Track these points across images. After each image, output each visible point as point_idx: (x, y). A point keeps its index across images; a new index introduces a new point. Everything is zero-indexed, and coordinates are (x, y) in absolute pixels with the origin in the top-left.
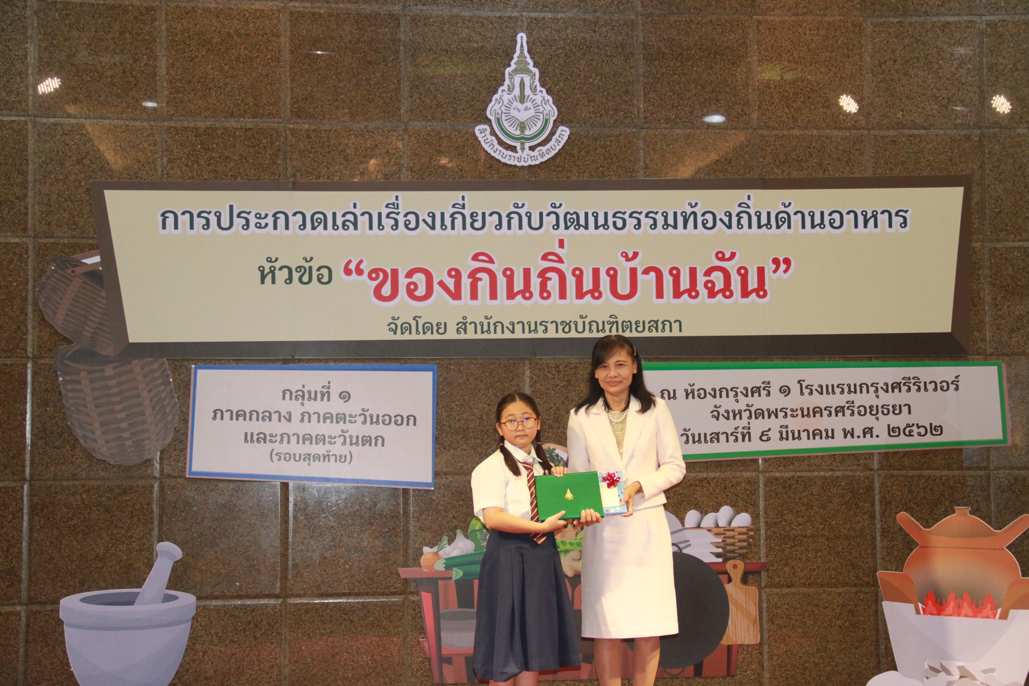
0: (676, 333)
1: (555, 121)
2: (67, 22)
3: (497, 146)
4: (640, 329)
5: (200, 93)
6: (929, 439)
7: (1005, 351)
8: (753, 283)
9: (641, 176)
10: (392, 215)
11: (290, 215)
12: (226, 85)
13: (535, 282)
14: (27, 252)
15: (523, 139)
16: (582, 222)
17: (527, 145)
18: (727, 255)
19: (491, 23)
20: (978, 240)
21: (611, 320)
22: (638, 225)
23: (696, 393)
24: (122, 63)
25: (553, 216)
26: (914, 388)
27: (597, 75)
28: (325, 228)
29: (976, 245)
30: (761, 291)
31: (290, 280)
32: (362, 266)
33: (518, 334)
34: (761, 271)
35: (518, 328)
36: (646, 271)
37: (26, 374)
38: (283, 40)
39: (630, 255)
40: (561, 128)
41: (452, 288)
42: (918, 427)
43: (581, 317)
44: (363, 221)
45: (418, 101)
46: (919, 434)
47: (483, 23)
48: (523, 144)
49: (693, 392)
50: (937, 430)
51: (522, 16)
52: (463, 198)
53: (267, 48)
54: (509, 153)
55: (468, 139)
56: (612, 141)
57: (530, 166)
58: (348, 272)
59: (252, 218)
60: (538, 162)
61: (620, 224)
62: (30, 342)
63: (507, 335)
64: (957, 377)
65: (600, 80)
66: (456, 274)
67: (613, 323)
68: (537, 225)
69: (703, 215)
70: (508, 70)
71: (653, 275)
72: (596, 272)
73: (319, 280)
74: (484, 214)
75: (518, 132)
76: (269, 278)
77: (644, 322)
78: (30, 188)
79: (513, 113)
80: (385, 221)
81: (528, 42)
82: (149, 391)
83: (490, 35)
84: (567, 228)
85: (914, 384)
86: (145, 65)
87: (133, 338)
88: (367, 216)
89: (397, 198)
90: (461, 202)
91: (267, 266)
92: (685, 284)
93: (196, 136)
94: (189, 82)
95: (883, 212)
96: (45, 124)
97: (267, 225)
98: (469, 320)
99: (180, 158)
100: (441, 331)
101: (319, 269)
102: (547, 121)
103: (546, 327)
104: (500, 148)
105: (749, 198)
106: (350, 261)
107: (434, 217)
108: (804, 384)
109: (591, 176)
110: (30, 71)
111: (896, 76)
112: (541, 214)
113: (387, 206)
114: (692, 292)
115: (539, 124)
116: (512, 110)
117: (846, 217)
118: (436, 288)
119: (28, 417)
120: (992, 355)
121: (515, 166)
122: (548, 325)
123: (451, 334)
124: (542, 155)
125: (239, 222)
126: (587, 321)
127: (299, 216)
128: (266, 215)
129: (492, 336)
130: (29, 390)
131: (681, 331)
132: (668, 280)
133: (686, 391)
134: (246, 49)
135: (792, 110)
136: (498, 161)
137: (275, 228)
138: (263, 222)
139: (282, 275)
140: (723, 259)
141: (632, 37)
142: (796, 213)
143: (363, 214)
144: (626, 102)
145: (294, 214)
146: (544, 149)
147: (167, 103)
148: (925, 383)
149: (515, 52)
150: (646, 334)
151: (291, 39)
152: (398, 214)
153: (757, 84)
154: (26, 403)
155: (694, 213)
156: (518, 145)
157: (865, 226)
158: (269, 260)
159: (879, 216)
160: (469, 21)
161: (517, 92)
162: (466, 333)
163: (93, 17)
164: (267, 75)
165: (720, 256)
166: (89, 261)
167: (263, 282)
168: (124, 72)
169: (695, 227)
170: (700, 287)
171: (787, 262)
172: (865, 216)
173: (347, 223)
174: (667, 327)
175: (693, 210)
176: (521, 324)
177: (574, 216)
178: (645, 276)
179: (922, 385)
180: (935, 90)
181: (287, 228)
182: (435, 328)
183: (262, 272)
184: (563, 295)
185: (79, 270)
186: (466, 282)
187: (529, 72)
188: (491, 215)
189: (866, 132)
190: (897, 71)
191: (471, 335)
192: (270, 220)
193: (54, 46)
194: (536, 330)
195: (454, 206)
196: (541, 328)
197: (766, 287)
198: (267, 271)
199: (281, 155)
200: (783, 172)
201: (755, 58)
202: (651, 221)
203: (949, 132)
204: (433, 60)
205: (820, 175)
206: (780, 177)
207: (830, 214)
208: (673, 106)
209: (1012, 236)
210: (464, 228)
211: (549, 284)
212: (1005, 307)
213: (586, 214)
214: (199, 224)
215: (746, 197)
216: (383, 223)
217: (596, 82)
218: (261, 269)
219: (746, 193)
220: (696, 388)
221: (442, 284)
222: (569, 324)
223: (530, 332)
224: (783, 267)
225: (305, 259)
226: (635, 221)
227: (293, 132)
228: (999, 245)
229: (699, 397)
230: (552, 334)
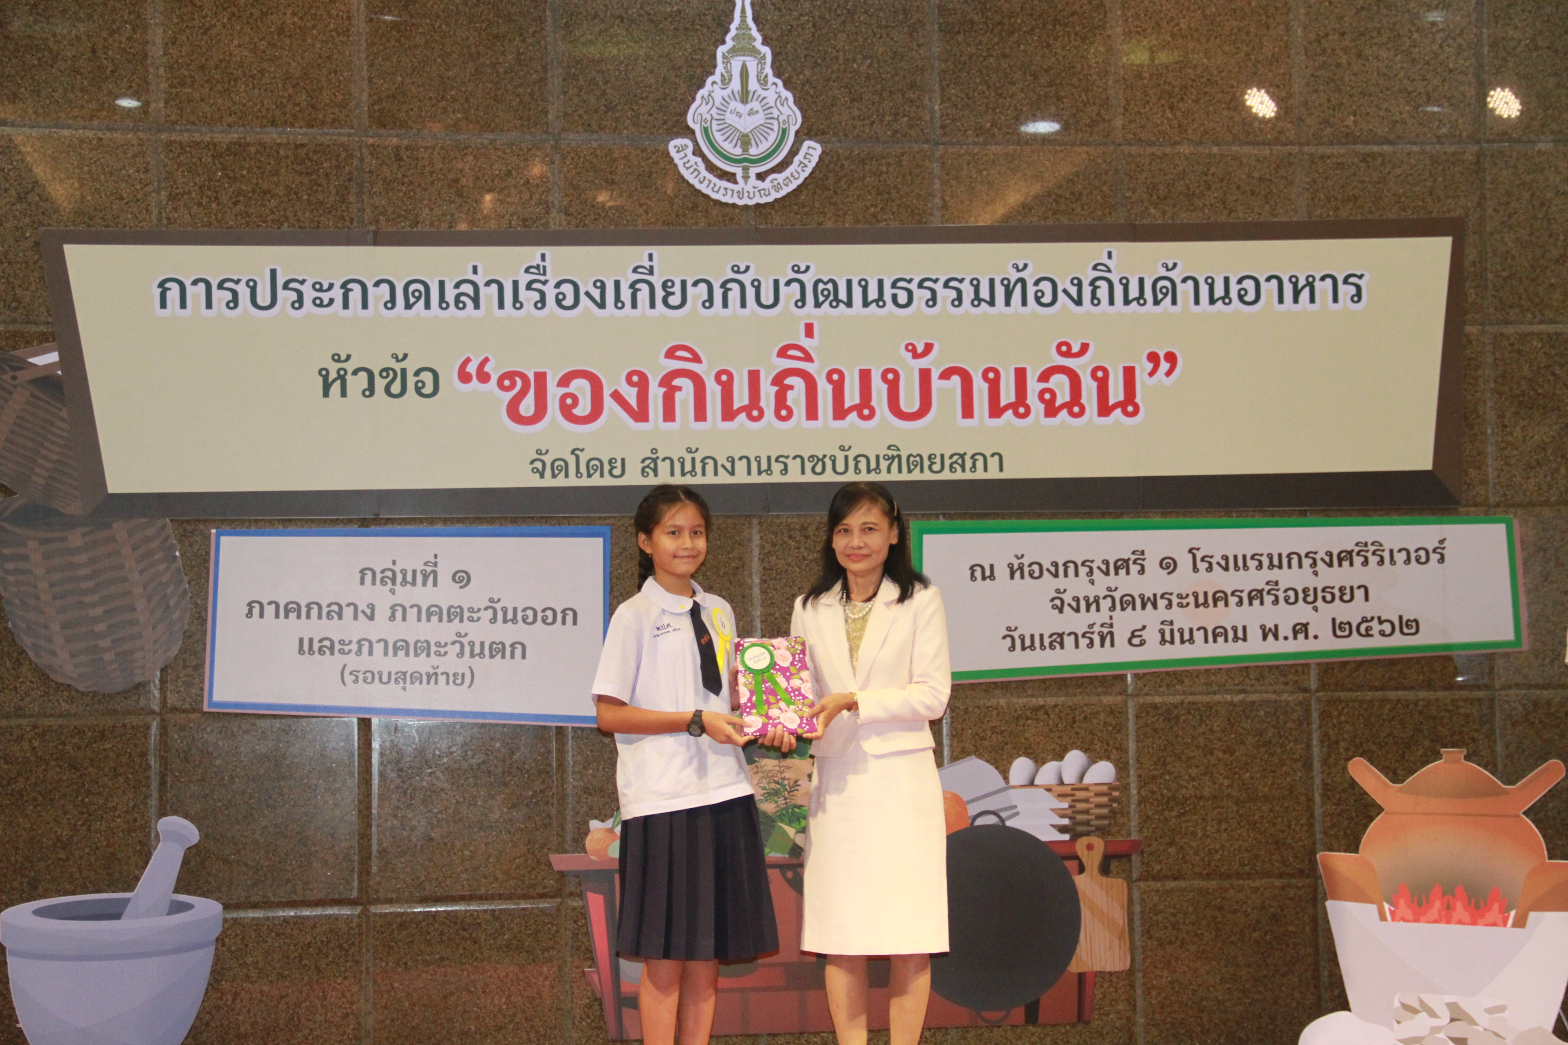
0: (993, 474)
1: (797, 132)
3: (704, 173)
4: (936, 467)
5: (219, 87)
6: (1398, 640)
7: (1518, 500)
8: (1116, 393)
9: (936, 222)
10: (536, 286)
11: (370, 285)
12: (262, 72)
13: (768, 392)
15: (746, 162)
16: (843, 296)
17: (753, 171)
18: (1076, 348)
20: (1474, 322)
21: (890, 453)
22: (933, 300)
23: (1026, 570)
24: (89, 36)
25: (795, 286)
26: (1373, 560)
27: (865, 58)
28: (428, 306)
29: (1469, 329)
30: (1129, 404)
31: (370, 390)
32: (487, 368)
33: (741, 477)
34: (1129, 373)
35: (741, 466)
36: (946, 375)
39: (920, 349)
40: (807, 143)
41: (633, 402)
42: (1381, 622)
43: (842, 448)
44: (489, 294)
45: (576, 100)
46: (1382, 633)
48: (746, 170)
49: (1021, 568)
50: (1410, 626)
52: (650, 257)
53: (329, 13)
54: (724, 184)
55: (657, 162)
56: (889, 164)
57: (758, 205)
58: (465, 377)
59: (307, 289)
60: (770, 199)
61: (903, 298)
63: (724, 478)
64: (1442, 541)
65: (870, 65)
66: (640, 381)
67: (893, 458)
68: (771, 301)
69: (1036, 283)
70: (721, 50)
71: (956, 380)
72: (865, 376)
73: (418, 391)
74: (684, 283)
75: (738, 151)
76: (336, 388)
77: (942, 456)
79: (730, 119)
80: (523, 294)
81: (752, 5)
82: (141, 572)
84: (818, 305)
85: (1374, 553)
86: (129, 39)
87: (113, 488)
88: (494, 287)
89: (543, 257)
90: (647, 264)
91: (333, 368)
92: (1008, 395)
93: (213, 156)
94: (202, 68)
95: (1323, 279)
97: (331, 301)
98: (661, 455)
99: (190, 192)
100: (617, 472)
101: (417, 373)
102: (784, 132)
103: (786, 465)
104: (710, 176)
105: (1110, 255)
106: (468, 361)
107: (603, 288)
108: (1199, 555)
109: (857, 221)
111: (1344, 59)
112: (776, 283)
113: (527, 270)
114: (1020, 407)
115: (773, 137)
116: (728, 115)
117: (1264, 286)
118: (608, 402)
120: (1497, 505)
121: (734, 205)
122: (789, 461)
123: (633, 478)
124: (777, 188)
125: (286, 297)
126: (852, 455)
127: (385, 287)
128: (331, 286)
129: (699, 480)
131: (1001, 470)
132: (980, 389)
133: (1010, 566)
134: (294, 14)
135: (1179, 114)
136: (707, 197)
137: (346, 306)
138: (326, 297)
139: (357, 383)
140: (1068, 354)
142: (1184, 280)
143: (488, 284)
144: (912, 101)
145: (377, 284)
146: (780, 177)
147: (166, 102)
148: (1391, 551)
149: (732, 20)
150: (946, 475)
152: (545, 283)
153: (1121, 72)
155: (1022, 281)
156: (738, 171)
157: (1296, 300)
158: (336, 358)
159: (1318, 285)
161: (736, 84)
162: (656, 475)
164: (329, 58)
165: (1064, 350)
166: (40, 360)
167: (326, 393)
168: (94, 51)
169: (1024, 303)
170: (1032, 399)
171: (1171, 358)
172: (1295, 285)
173: (463, 298)
174: (980, 464)
175: (1021, 275)
176: (745, 461)
177: (830, 286)
178: (944, 382)
179: (1387, 555)
180: (1406, 82)
181: (365, 306)
182: (607, 467)
183: (326, 378)
184: (812, 413)
185: (24, 376)
186: (656, 393)
187: (754, 52)
188: (695, 284)
189: (1296, 149)
190: (1345, 50)
192: (337, 293)
194: (769, 471)
195: (635, 270)
196: (777, 467)
197: (1138, 400)
198: (333, 375)
199: (354, 189)
200: (1164, 213)
201: (1119, 30)
202: (953, 294)
203: (1428, 148)
204: (600, 32)
205: (1223, 218)
206: (1160, 222)
207: (1240, 281)
208: (988, 108)
209: (1529, 315)
210: (653, 305)
211: (790, 394)
212: (1518, 429)
213: (849, 283)
214: (220, 300)
215: (1106, 255)
216: (521, 298)
217: (863, 69)
218: (324, 373)
219: (1103, 247)
220: (1026, 561)
221: (617, 396)
222: (822, 460)
223: (760, 473)
224: (1164, 366)
225: (395, 357)
226: (928, 294)
227: (374, 150)
228: (1509, 330)
229: (1031, 575)
230: (794, 476)
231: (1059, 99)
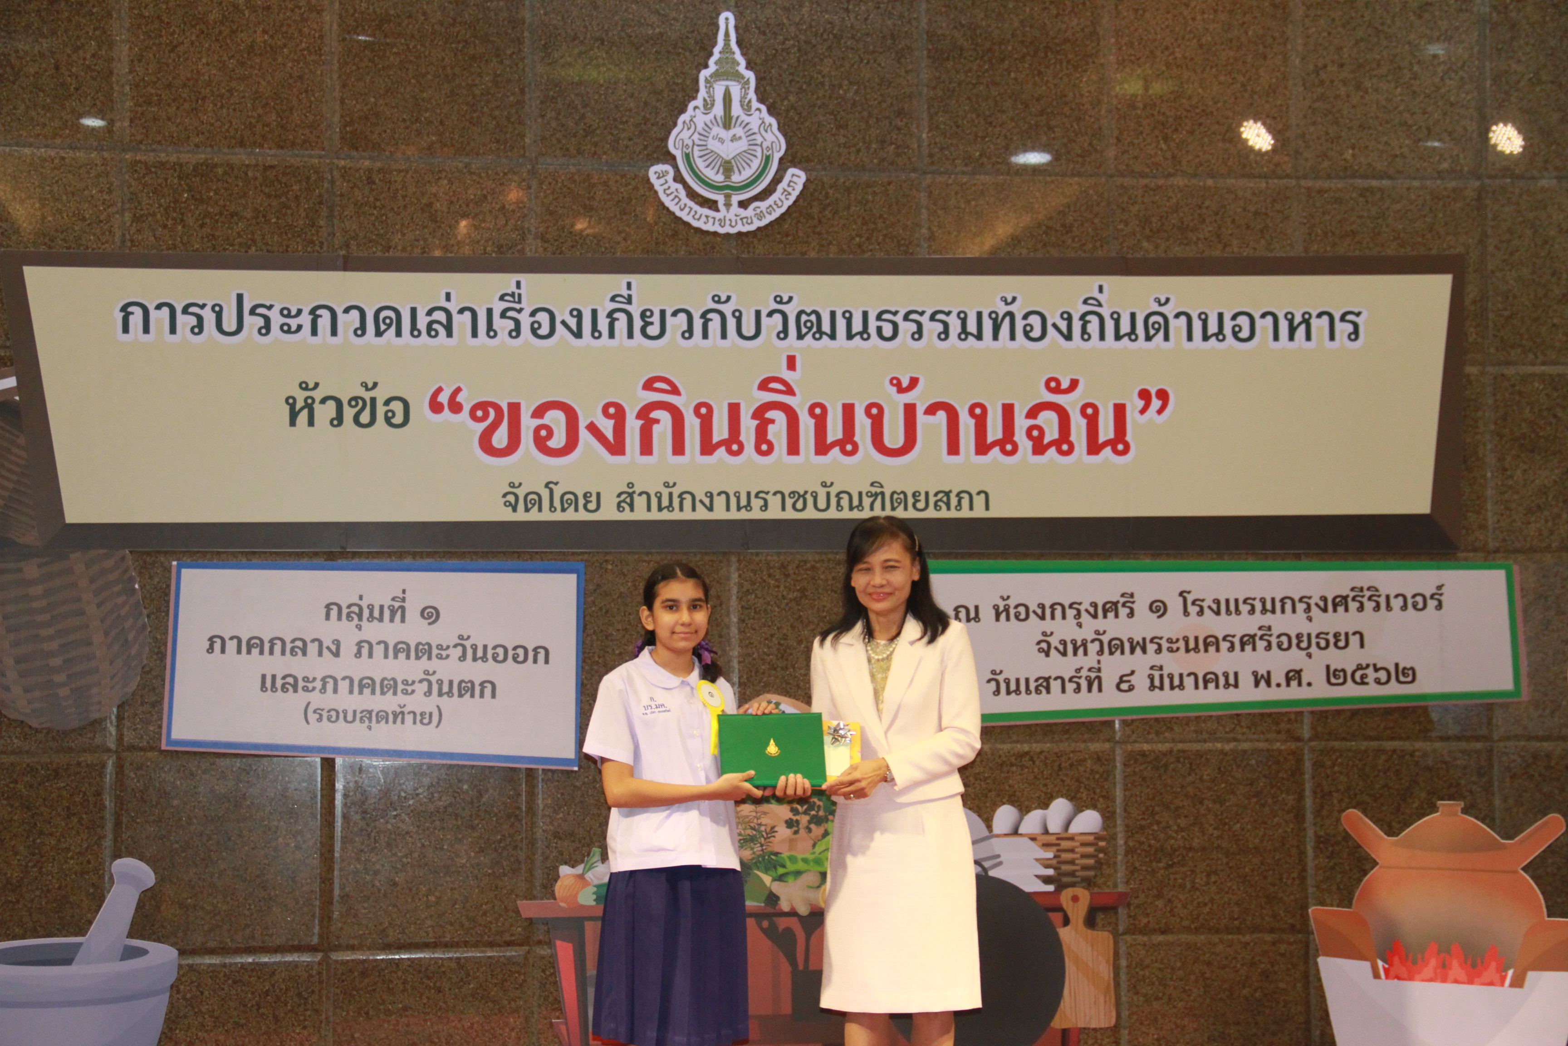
0: (979, 512)
1: (781, 159)
3: (685, 200)
4: (921, 505)
5: (186, 106)
6: (1394, 689)
7: (1518, 545)
8: (1106, 431)
9: (923, 253)
10: (510, 314)
11: (339, 311)
12: (230, 91)
13: (748, 426)
15: (728, 189)
16: (826, 327)
17: (735, 199)
18: (1065, 385)
20: (1474, 363)
21: (874, 490)
22: (919, 333)
23: (1012, 612)
24: (53, 53)
25: (778, 318)
26: (1369, 605)
27: (851, 83)
28: (399, 334)
29: (1468, 369)
30: (1120, 443)
31: (338, 420)
32: (460, 398)
33: (720, 513)
34: (1120, 411)
35: (720, 502)
36: (931, 410)
38: (327, 18)
39: (905, 383)
40: (791, 171)
41: (609, 434)
42: (1376, 670)
43: (824, 485)
44: (462, 322)
45: (554, 124)
46: (1378, 681)
48: (728, 197)
49: (1007, 610)
50: (1406, 674)
52: (629, 286)
53: (300, 31)
54: (706, 211)
55: (636, 188)
56: (875, 193)
57: (740, 234)
58: (436, 407)
59: (274, 315)
60: (752, 228)
61: (888, 330)
63: (702, 514)
64: (1439, 587)
65: (857, 92)
66: (616, 412)
67: (876, 494)
68: (752, 332)
69: (1025, 317)
70: (704, 74)
71: (942, 415)
72: (848, 410)
73: (388, 420)
74: (663, 313)
75: (720, 178)
76: (303, 416)
77: (927, 494)
79: (713, 145)
80: (497, 322)
81: (736, 28)
82: (99, 605)
83: (674, 14)
84: (800, 337)
85: (1370, 599)
86: (93, 56)
87: (71, 517)
88: (468, 314)
89: (518, 284)
90: (625, 293)
91: (300, 396)
92: (994, 431)
93: (180, 178)
94: (169, 86)
95: (1319, 315)
97: (300, 328)
98: (638, 489)
99: (154, 214)
100: (592, 506)
101: (387, 403)
102: (767, 160)
103: (766, 501)
104: (691, 204)
105: (1101, 289)
106: (439, 390)
107: (579, 316)
108: (1190, 598)
109: (841, 251)
111: (1343, 91)
112: (758, 313)
113: (502, 298)
114: (1007, 444)
115: (756, 164)
116: (710, 140)
117: (1259, 323)
118: (584, 435)
120: (1497, 551)
121: (715, 234)
122: (769, 497)
123: (608, 513)
124: (760, 216)
125: (252, 323)
126: (834, 491)
127: (355, 314)
128: (299, 312)
129: (676, 515)
131: (987, 508)
132: (967, 425)
133: (996, 608)
134: (265, 32)
135: (1173, 145)
136: (687, 224)
137: (314, 332)
138: (294, 323)
139: (325, 412)
140: (1057, 390)
141: (909, 22)
142: (1177, 316)
143: (461, 311)
144: (899, 129)
145: (347, 311)
146: (763, 205)
147: (131, 121)
148: (1388, 597)
149: (715, 44)
150: (931, 513)
151: (341, 17)
152: (520, 311)
153: (1115, 102)
155: (1011, 314)
156: (720, 199)
157: (1291, 338)
158: (303, 385)
159: (1314, 322)
161: (718, 109)
162: (632, 510)
164: (301, 77)
165: (1053, 385)
167: (293, 423)
168: (57, 68)
169: (1013, 337)
170: (1020, 436)
171: (1163, 395)
172: (1291, 321)
173: (435, 326)
174: (965, 502)
175: (1009, 308)
176: (724, 496)
177: (813, 318)
178: (930, 418)
179: (1382, 601)
180: (1406, 115)
181: (334, 332)
182: (581, 501)
183: (293, 406)
184: (793, 448)
186: (633, 426)
187: (738, 77)
188: (675, 314)
189: (1293, 182)
190: (1345, 82)
191: (640, 514)
192: (305, 320)
194: (748, 507)
195: (613, 299)
196: (756, 503)
197: (1128, 438)
198: (300, 404)
199: (324, 212)
200: (1157, 247)
201: (1112, 58)
202: (940, 327)
203: (1428, 183)
204: (580, 54)
205: (1217, 253)
206: (1152, 255)
207: (1234, 318)
208: (976, 136)
209: (1531, 356)
210: (630, 335)
211: (771, 429)
212: (1519, 472)
213: (833, 314)
214: (184, 325)
215: (1097, 289)
216: (495, 326)
217: (850, 95)
218: (291, 401)
219: (1095, 281)
220: (1012, 603)
221: (593, 428)
222: (803, 496)
223: (739, 508)
224: (1156, 404)
225: (365, 385)
226: (913, 327)
227: (345, 173)
228: (1510, 371)
229: (1017, 617)
230: (774, 512)
231: (1050, 128)
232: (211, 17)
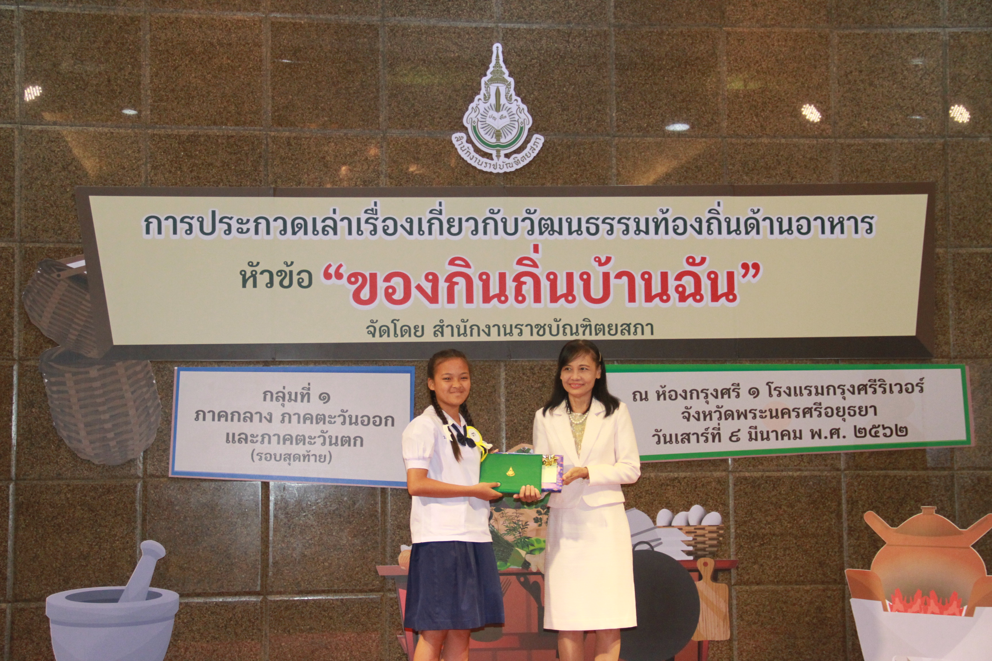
0: (647, 336)
1: (529, 129)
2: (53, 32)
3: (473, 153)
4: (613, 332)
5: (183, 102)
6: (894, 439)
7: (968, 354)
8: (722, 288)
9: (613, 183)
10: (370, 221)
11: (271, 220)
12: (209, 93)
13: (511, 286)
14: (13, 257)
15: (498, 147)
16: (556, 228)
17: (503, 153)
18: (698, 260)
19: (468, 33)
20: (941, 246)
21: (585, 323)
22: (611, 230)
23: (667, 395)
24: (107, 72)
25: (528, 222)
26: (879, 390)
27: (571, 84)
28: (306, 233)
29: (938, 250)
30: (730, 295)
31: (271, 284)
32: (341, 271)
33: (494, 337)
34: (730, 276)
35: (494, 331)
36: (619, 276)
37: (12, 376)
38: (264, 50)
39: (603, 260)
40: (536, 136)
41: (429, 291)
42: (884, 428)
43: (556, 320)
44: (343, 226)
45: (396, 109)
46: (885, 435)
47: (459, 33)
48: (498, 152)
49: (664, 393)
50: (902, 431)
51: (497, 27)
52: (440, 204)
53: (249, 57)
54: (485, 160)
55: (444, 147)
56: (585, 149)
57: (505, 173)
58: (327, 276)
59: (234, 223)
60: (513, 169)
61: (593, 229)
62: (16, 344)
63: (483, 338)
64: (921, 379)
65: (574, 89)
66: (433, 278)
67: (586, 326)
68: (513, 231)
69: (674, 221)
70: (484, 80)
71: (625, 279)
72: (570, 276)
73: (300, 284)
74: (460, 220)
75: (494, 140)
76: (250, 282)
77: (616, 325)
78: (16, 194)
79: (489, 121)
80: (363, 226)
81: (503, 52)
82: (132, 393)
83: (466, 45)
84: (541, 233)
85: (880, 386)
86: (130, 73)
87: (117, 341)
88: (346, 221)
89: (375, 204)
90: (438, 208)
91: (249, 270)
92: (656, 288)
93: (179, 143)
94: (173, 90)
95: (849, 219)
96: (31, 131)
97: (248, 230)
98: (446, 323)
99: (164, 165)
100: (419, 334)
101: (299, 273)
102: (522, 129)
103: (521, 330)
104: (477, 156)
105: (719, 204)
106: (330, 266)
107: (411, 222)
108: (773, 387)
109: (565, 183)
110: (17, 80)
111: (861, 86)
112: (516, 220)
113: (366, 212)
114: (664, 295)
115: (515, 132)
116: (488, 118)
117: (813, 223)
118: (414, 291)
119: (14, 417)
120: (956, 358)
121: (491, 173)
122: (523, 328)
123: (429, 337)
124: (517, 163)
125: (221, 227)
126: (561, 324)
127: (280, 222)
128: (248, 221)
129: (468, 339)
130: (15, 392)
131: (652, 334)
132: (640, 285)
133: (658, 392)
134: (228, 58)
135: (761, 119)
136: (474, 168)
137: (257, 232)
138: (245, 227)
139: (263, 279)
140: (693, 264)
141: (605, 48)
142: (764, 220)
143: (342, 220)
144: (599, 111)
145: (275, 220)
146: (519, 156)
147: (151, 111)
148: (891, 385)
149: (490, 62)
150: (619, 337)
151: (272, 49)
152: (376, 219)
153: (726, 94)
154: (11, 404)
155: (665, 219)
156: (494, 153)
157: (832, 232)
158: (251, 264)
159: (846, 223)
160: (446, 31)
161: (493, 100)
162: (442, 335)
163: (79, 27)
164: (249, 84)
165: (691, 261)
166: (74, 265)
167: (244, 286)
168: (109, 81)
169: (667, 233)
170: (671, 291)
171: (756, 266)
172: (832, 223)
173: (327, 228)
174: (639, 330)
175: (665, 216)
176: (496, 327)
177: (549, 222)
178: (618, 281)
179: (887, 387)
180: (900, 100)
181: (268, 233)
182: (413, 331)
183: (244, 276)
184: (537, 299)
185: (64, 275)
186: (443, 286)
187: (504, 81)
188: (467, 220)
189: (832, 141)
190: (862, 81)
191: (447, 338)
192: (252, 225)
193: (41, 55)
194: (511, 333)
195: (431, 212)
196: (516, 331)
197: (736, 292)
198: (248, 275)
199: (262, 163)
200: (752, 179)
201: (725, 68)
202: (624, 227)
203: (913, 140)
204: (411, 69)
205: (787, 182)
206: (749, 184)
207: (798, 220)
208: (645, 115)
209: (975, 242)
210: (441, 233)
211: (524, 288)
212: (968, 311)
213: (560, 220)
214: (182, 229)
215: (716, 204)
216: (362, 228)
217: (570, 91)
218: (243, 273)
219: (715, 199)
220: (667, 389)
221: (419, 288)
222: (543, 327)
223: (505, 334)
224: (752, 271)
225: (286, 263)
226: (608, 227)
227: (274, 139)
228: (962, 251)
229: (670, 398)
230: (527, 337)
231: (688, 110)
232: (198, 50)
